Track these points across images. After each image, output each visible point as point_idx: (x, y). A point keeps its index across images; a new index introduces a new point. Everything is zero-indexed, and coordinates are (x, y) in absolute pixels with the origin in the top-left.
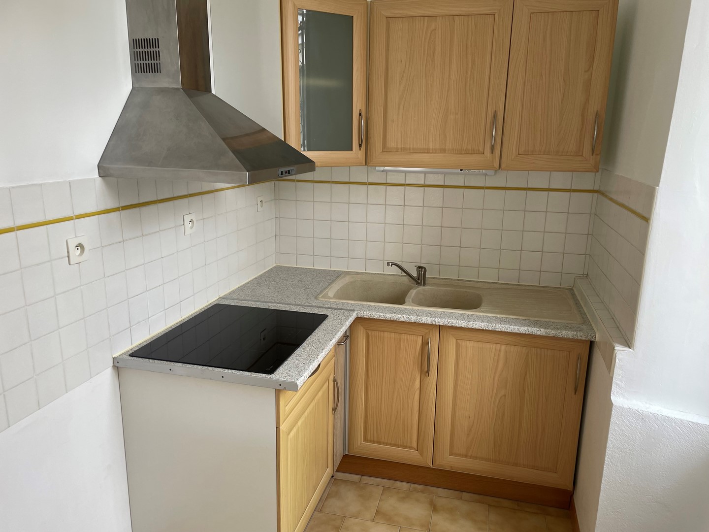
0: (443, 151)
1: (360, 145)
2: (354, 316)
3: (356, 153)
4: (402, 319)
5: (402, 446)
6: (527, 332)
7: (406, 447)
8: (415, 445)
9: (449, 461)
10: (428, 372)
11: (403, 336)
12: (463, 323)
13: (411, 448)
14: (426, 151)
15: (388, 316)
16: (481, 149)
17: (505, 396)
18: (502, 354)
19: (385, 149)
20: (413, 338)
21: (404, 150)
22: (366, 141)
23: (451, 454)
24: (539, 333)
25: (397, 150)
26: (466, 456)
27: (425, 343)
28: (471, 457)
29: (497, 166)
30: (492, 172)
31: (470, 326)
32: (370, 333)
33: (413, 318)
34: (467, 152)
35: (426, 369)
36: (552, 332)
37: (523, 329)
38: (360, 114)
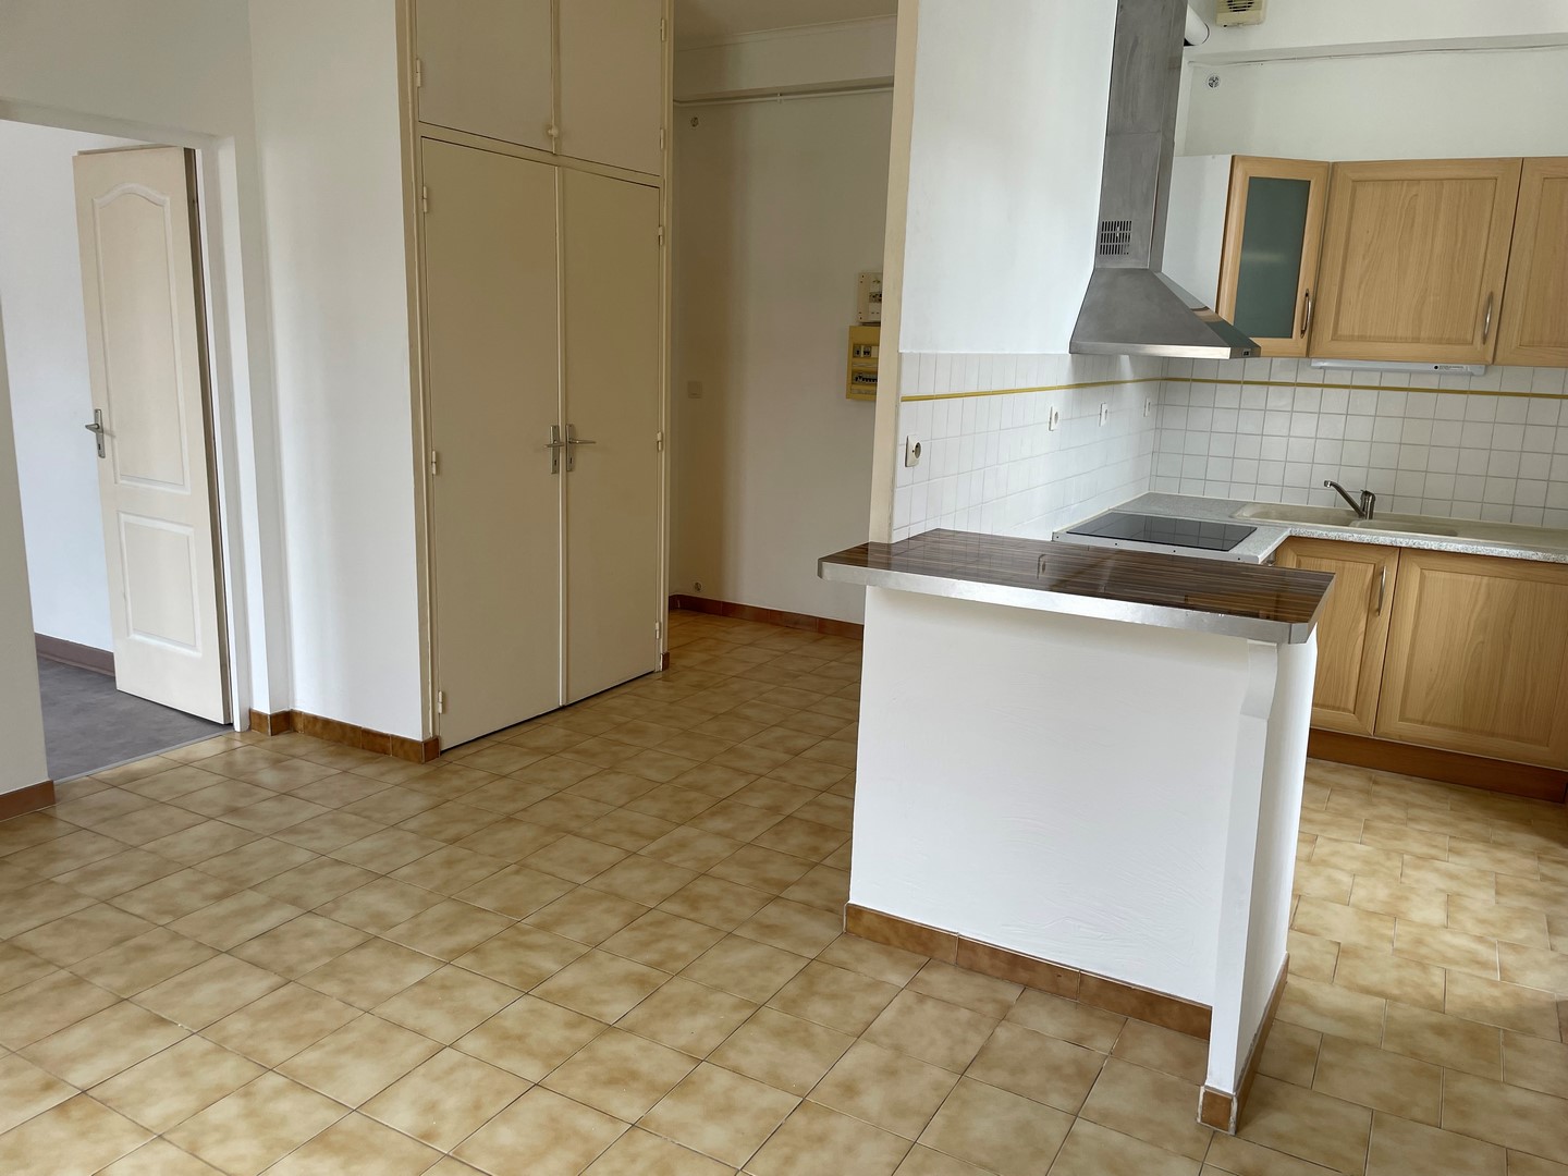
0: (1417, 340)
1: (1303, 332)
2: (1286, 534)
3: (1297, 342)
4: (1351, 539)
5: (1333, 708)
6: (1519, 557)
7: (1338, 709)
8: (1351, 707)
9: (1398, 727)
10: (1379, 610)
11: (1347, 564)
12: (1434, 546)
13: (1344, 710)
14: (1395, 340)
15: (1333, 535)
16: (1469, 337)
17: (1483, 643)
18: (1483, 589)
19: (1336, 337)
20: (1362, 566)
21: (1362, 338)
22: (1309, 328)
23: (1401, 719)
24: (1535, 558)
25: (1352, 338)
26: (1423, 723)
27: (1378, 574)
28: (1429, 724)
29: (1490, 360)
30: (1479, 370)
31: (1443, 549)
32: (1303, 559)
33: (1366, 538)
34: (1449, 342)
35: (1377, 606)
36: (1552, 557)
37: (1514, 553)
38: (1307, 295)
